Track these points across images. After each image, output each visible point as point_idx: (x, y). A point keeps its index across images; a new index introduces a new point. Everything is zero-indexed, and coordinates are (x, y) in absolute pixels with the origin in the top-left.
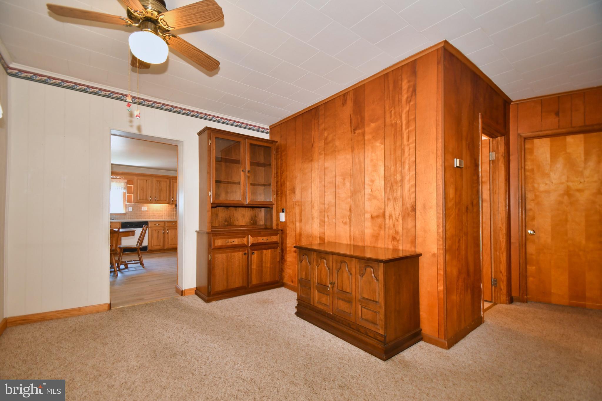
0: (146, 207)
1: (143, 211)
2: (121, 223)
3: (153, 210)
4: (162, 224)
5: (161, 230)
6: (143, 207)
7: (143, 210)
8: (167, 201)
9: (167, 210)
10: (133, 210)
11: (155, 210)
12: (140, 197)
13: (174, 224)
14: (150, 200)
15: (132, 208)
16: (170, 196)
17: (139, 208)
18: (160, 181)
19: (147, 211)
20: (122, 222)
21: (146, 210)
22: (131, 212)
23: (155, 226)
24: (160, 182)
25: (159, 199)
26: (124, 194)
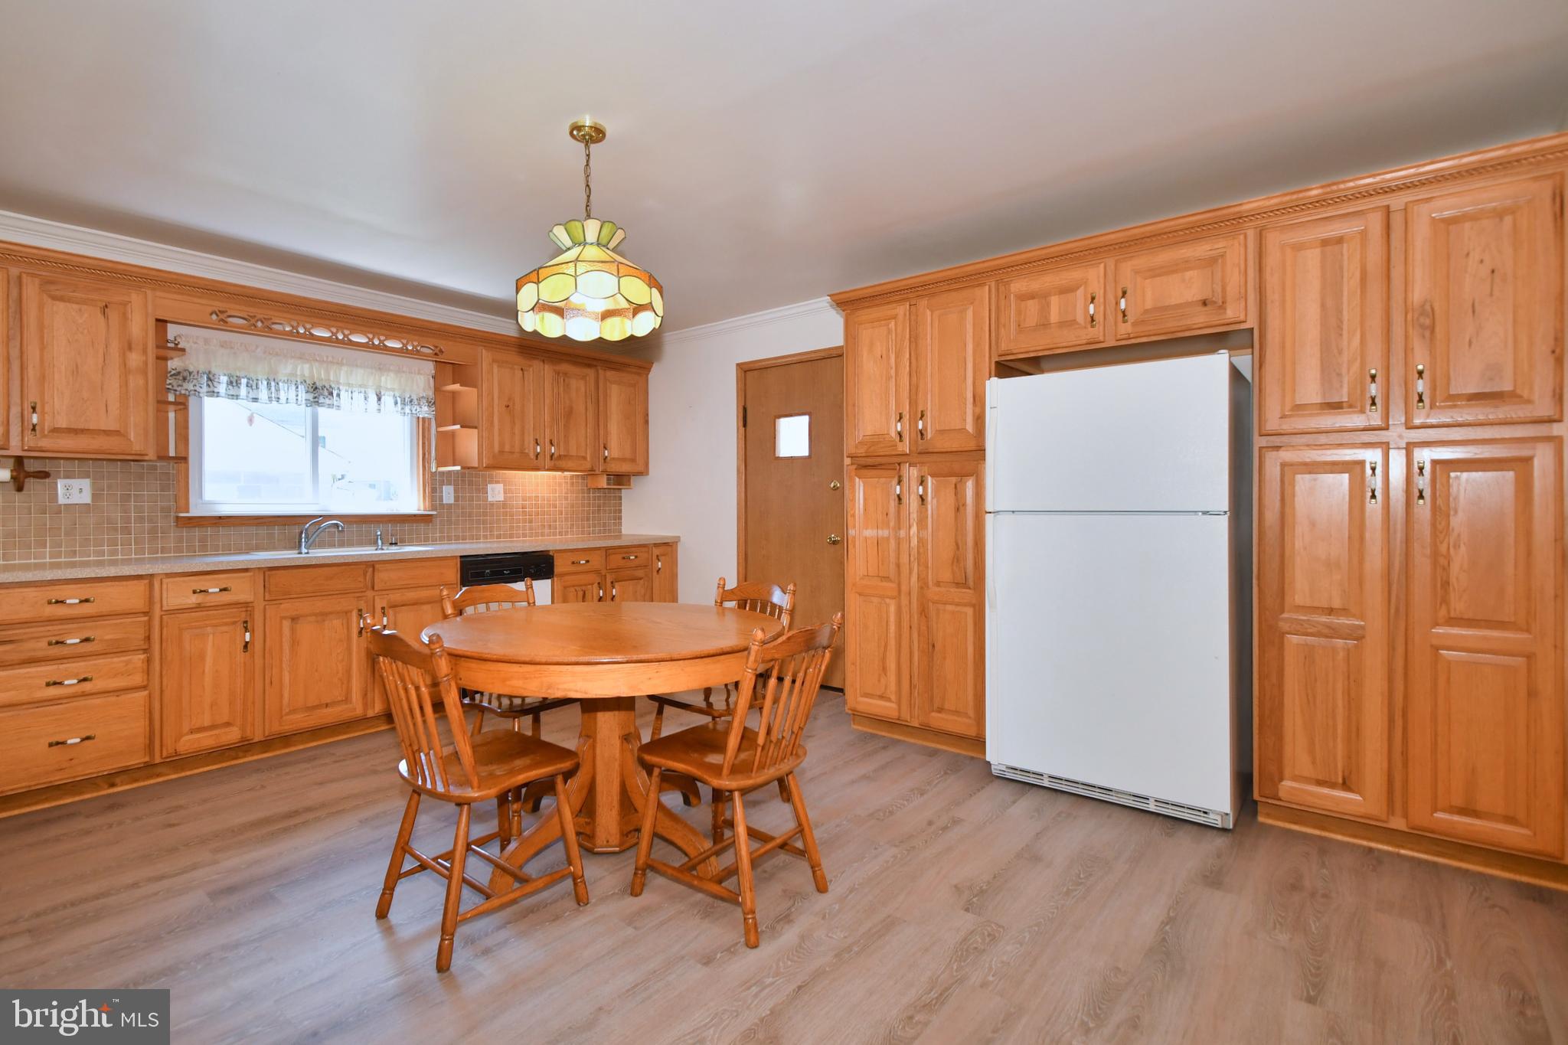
0: (500, 487)
1: (492, 505)
2: (459, 560)
3: (524, 499)
4: (597, 561)
5: (592, 584)
6: (490, 486)
7: (489, 499)
8: (588, 459)
9: (566, 499)
10: (457, 499)
11: (530, 498)
12: (502, 444)
13: (632, 558)
14: (532, 456)
15: (456, 491)
16: (597, 437)
17: (478, 490)
18: (565, 374)
19: (504, 505)
20: (461, 557)
21: (501, 497)
22: (450, 506)
23: (573, 568)
24: (566, 379)
25: (562, 453)
26: (423, 425)
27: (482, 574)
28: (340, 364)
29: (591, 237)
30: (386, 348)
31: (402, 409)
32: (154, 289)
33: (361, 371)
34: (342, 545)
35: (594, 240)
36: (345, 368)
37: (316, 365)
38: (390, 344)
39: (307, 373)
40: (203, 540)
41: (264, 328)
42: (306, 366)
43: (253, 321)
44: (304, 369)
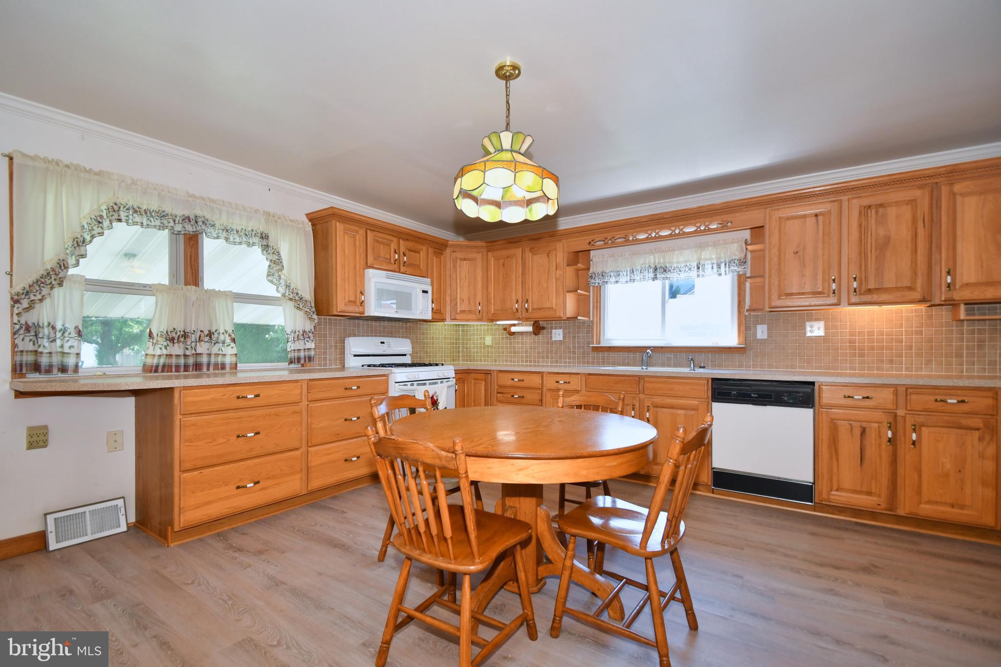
0: (821, 324)
1: (811, 339)
2: (710, 381)
3: (852, 334)
4: (887, 399)
5: (879, 423)
6: (807, 323)
7: (807, 335)
8: (919, 288)
10: (770, 335)
11: (861, 333)
13: (952, 401)
15: (769, 329)
17: (793, 327)
18: (880, 205)
19: (825, 339)
20: (713, 379)
21: (821, 332)
22: (763, 341)
27: (729, 394)
28: (673, 250)
29: (506, 145)
30: (684, 233)
31: (718, 271)
32: (566, 239)
33: (688, 251)
34: (676, 366)
35: (509, 147)
36: (676, 252)
37: (657, 255)
38: (687, 230)
39: (652, 261)
40: (603, 359)
41: (612, 243)
42: (652, 257)
43: (606, 241)
44: (651, 260)
